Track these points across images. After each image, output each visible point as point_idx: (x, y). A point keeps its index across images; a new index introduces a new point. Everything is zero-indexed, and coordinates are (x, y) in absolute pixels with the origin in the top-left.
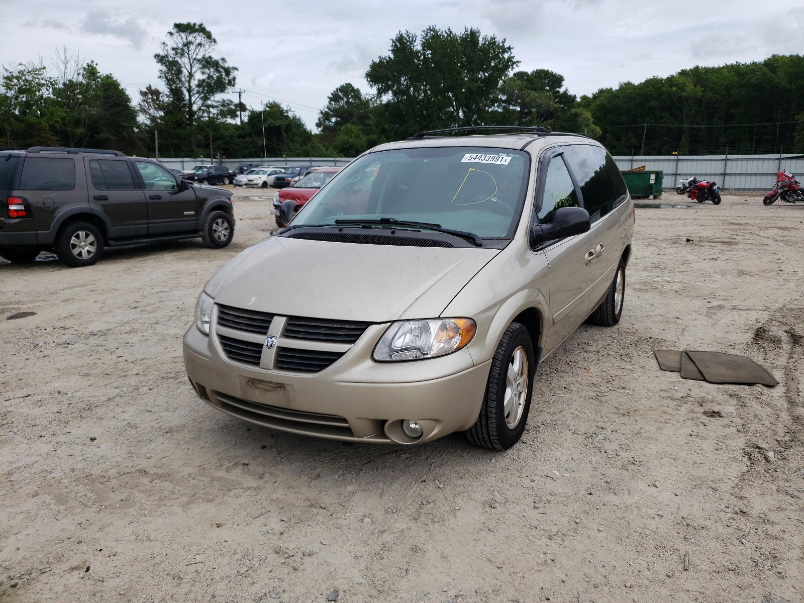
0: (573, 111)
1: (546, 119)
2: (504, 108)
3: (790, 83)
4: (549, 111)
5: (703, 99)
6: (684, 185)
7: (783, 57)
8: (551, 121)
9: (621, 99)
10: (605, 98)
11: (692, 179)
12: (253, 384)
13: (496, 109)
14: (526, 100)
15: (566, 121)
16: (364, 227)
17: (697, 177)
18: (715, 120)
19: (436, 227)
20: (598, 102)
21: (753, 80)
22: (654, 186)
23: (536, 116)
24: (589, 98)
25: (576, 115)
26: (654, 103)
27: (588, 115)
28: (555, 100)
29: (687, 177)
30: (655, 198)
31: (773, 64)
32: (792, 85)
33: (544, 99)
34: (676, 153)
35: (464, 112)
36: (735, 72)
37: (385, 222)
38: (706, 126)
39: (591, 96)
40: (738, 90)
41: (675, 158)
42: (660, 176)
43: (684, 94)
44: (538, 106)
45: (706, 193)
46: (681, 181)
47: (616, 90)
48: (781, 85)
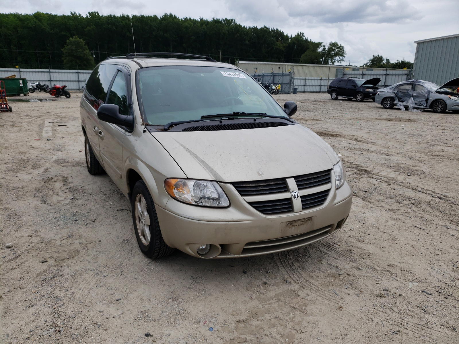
3: (51, 29)
6: (33, 87)
7: (43, 13)
11: (37, 83)
12: (291, 224)
17: (40, 82)
18: (12, 46)
21: (30, 25)
22: (23, 88)
29: (34, 82)
30: (25, 95)
31: (38, 16)
32: (53, 31)
34: (18, 67)
36: (17, 18)
37: (236, 115)
38: (7, 50)
40: (22, 30)
41: (18, 70)
42: (25, 81)
45: (61, 92)
46: (31, 84)
48: (46, 30)
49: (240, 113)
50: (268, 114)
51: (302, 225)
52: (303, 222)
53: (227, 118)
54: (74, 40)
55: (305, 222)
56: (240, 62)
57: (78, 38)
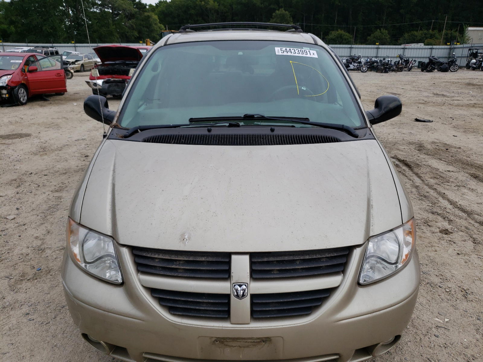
0: (146, 14)
1: (130, 19)
2: (101, 10)
4: (131, 13)
5: (219, 10)
8: (133, 20)
9: (173, 8)
10: (163, 7)
12: (222, 342)
13: (95, 10)
14: (115, 5)
15: (143, 21)
16: (231, 126)
19: (305, 121)
20: (160, 9)
23: (124, 17)
24: (154, 6)
25: (149, 17)
26: (192, 12)
27: (156, 17)
28: (134, 6)
33: (127, 5)
35: (72, 11)
37: (249, 118)
39: (154, 5)
40: (236, 6)
43: (208, 6)
44: (124, 10)
47: (169, 2)
48: (257, 5)
49: (256, 116)
50: (312, 120)
51: (248, 347)
52: (250, 344)
53: (227, 124)
54: (280, 12)
55: (254, 344)
56: (470, 28)
57: (284, 11)
